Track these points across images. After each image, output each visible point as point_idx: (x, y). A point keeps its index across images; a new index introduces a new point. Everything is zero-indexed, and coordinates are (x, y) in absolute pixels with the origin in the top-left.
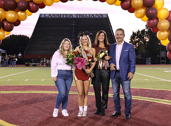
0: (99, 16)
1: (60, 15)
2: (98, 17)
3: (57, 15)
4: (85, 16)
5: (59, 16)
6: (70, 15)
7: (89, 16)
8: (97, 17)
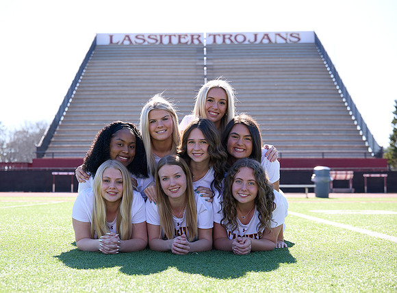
0: (286, 40)
1: (159, 38)
2: (284, 41)
3: (149, 37)
4: (240, 39)
5: (157, 41)
6: (192, 36)
7: (256, 40)
8: (280, 41)
